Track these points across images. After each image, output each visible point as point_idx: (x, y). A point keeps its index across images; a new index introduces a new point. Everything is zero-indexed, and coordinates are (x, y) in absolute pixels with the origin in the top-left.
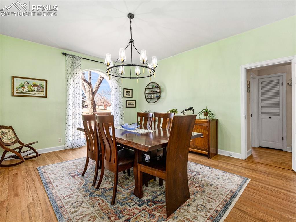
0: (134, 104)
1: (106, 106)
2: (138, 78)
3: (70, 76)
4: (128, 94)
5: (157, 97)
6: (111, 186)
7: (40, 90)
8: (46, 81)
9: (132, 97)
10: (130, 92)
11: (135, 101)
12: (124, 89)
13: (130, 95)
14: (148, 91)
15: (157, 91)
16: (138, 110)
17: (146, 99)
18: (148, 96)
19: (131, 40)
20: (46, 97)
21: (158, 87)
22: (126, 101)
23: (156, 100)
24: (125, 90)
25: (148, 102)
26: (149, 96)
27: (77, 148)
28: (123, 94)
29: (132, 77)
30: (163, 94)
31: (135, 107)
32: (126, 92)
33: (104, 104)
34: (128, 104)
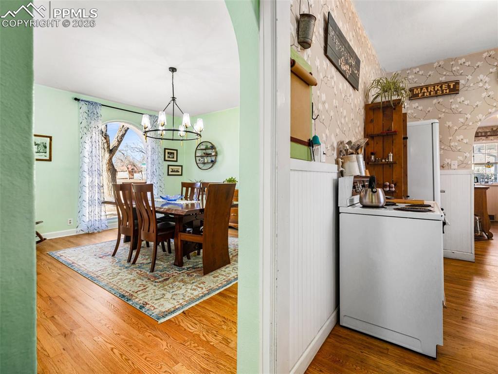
0: (180, 170)
1: (132, 172)
2: (182, 140)
3: (85, 130)
4: (171, 156)
5: (212, 161)
6: (149, 261)
7: (41, 151)
8: (51, 138)
9: (177, 161)
10: (173, 153)
11: (182, 166)
12: (165, 149)
13: (173, 158)
14: (199, 153)
15: (211, 154)
16: (186, 179)
17: (197, 164)
18: (199, 160)
19: (173, 98)
20: (50, 160)
21: (213, 147)
22: (169, 166)
23: (210, 165)
24: (167, 151)
25: (199, 168)
26: (202, 160)
27: (96, 232)
28: (163, 156)
29: (174, 139)
30: (219, 158)
31: (181, 175)
32: (168, 153)
33: (128, 168)
34: (170, 170)
